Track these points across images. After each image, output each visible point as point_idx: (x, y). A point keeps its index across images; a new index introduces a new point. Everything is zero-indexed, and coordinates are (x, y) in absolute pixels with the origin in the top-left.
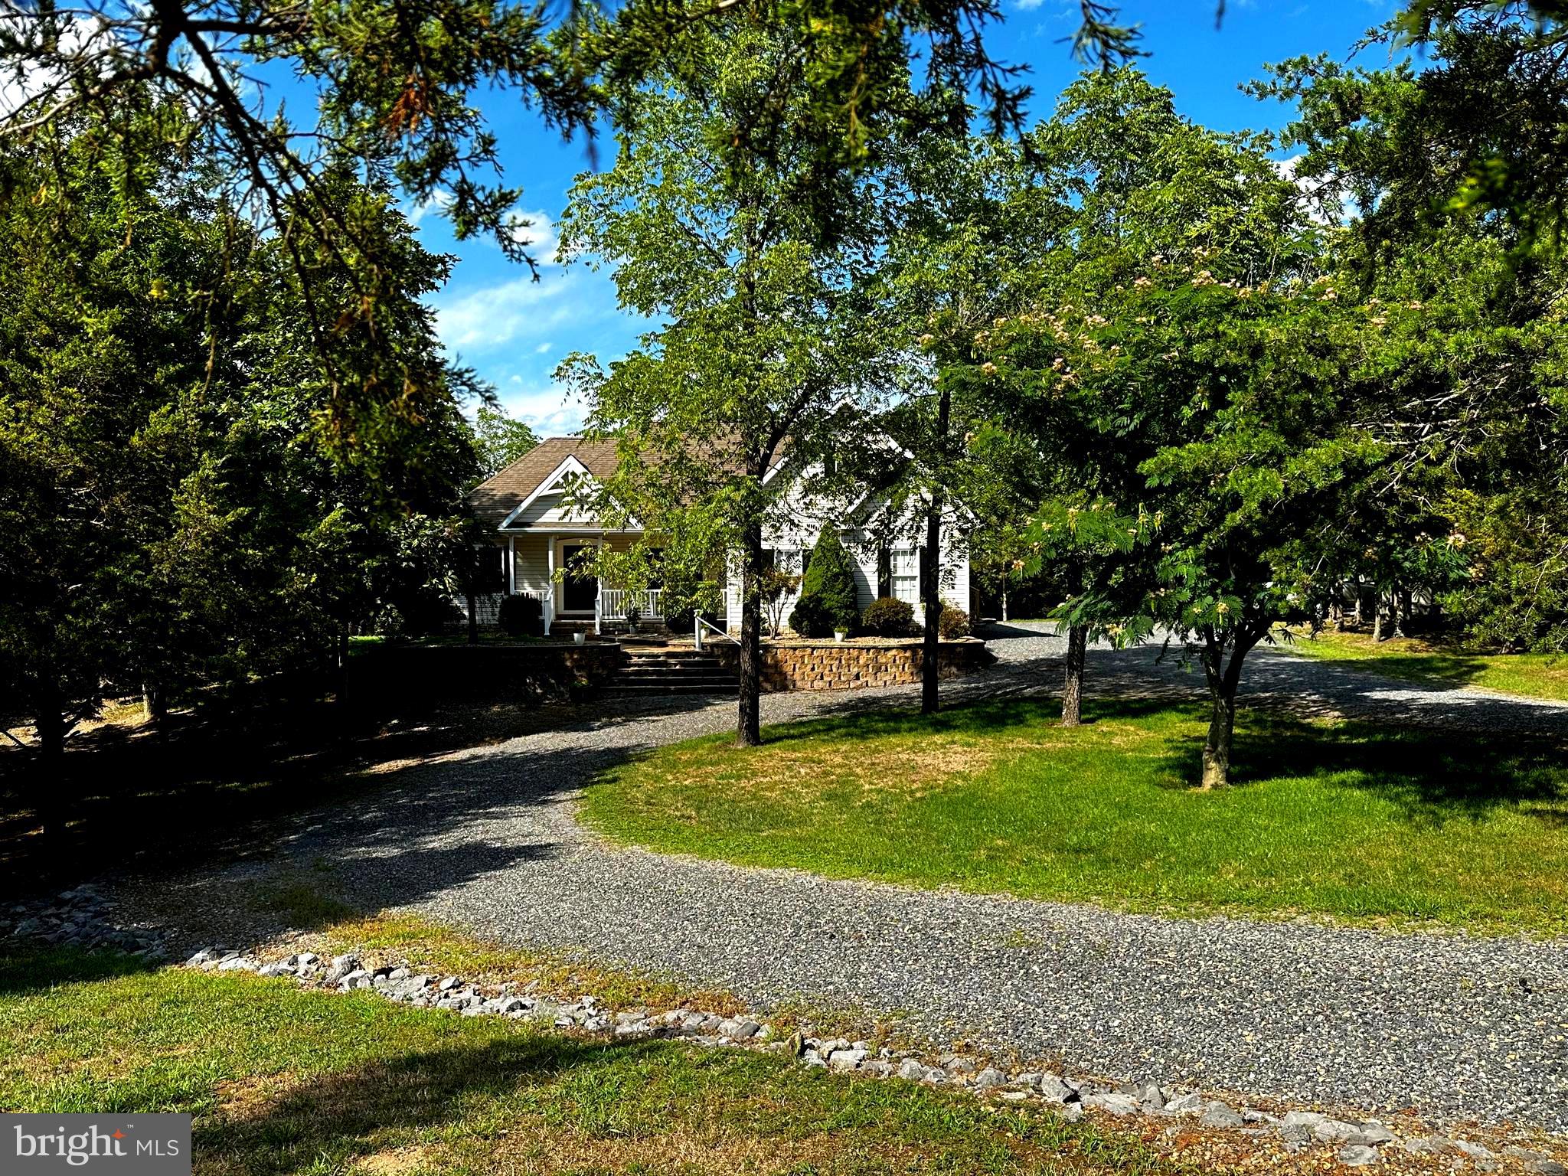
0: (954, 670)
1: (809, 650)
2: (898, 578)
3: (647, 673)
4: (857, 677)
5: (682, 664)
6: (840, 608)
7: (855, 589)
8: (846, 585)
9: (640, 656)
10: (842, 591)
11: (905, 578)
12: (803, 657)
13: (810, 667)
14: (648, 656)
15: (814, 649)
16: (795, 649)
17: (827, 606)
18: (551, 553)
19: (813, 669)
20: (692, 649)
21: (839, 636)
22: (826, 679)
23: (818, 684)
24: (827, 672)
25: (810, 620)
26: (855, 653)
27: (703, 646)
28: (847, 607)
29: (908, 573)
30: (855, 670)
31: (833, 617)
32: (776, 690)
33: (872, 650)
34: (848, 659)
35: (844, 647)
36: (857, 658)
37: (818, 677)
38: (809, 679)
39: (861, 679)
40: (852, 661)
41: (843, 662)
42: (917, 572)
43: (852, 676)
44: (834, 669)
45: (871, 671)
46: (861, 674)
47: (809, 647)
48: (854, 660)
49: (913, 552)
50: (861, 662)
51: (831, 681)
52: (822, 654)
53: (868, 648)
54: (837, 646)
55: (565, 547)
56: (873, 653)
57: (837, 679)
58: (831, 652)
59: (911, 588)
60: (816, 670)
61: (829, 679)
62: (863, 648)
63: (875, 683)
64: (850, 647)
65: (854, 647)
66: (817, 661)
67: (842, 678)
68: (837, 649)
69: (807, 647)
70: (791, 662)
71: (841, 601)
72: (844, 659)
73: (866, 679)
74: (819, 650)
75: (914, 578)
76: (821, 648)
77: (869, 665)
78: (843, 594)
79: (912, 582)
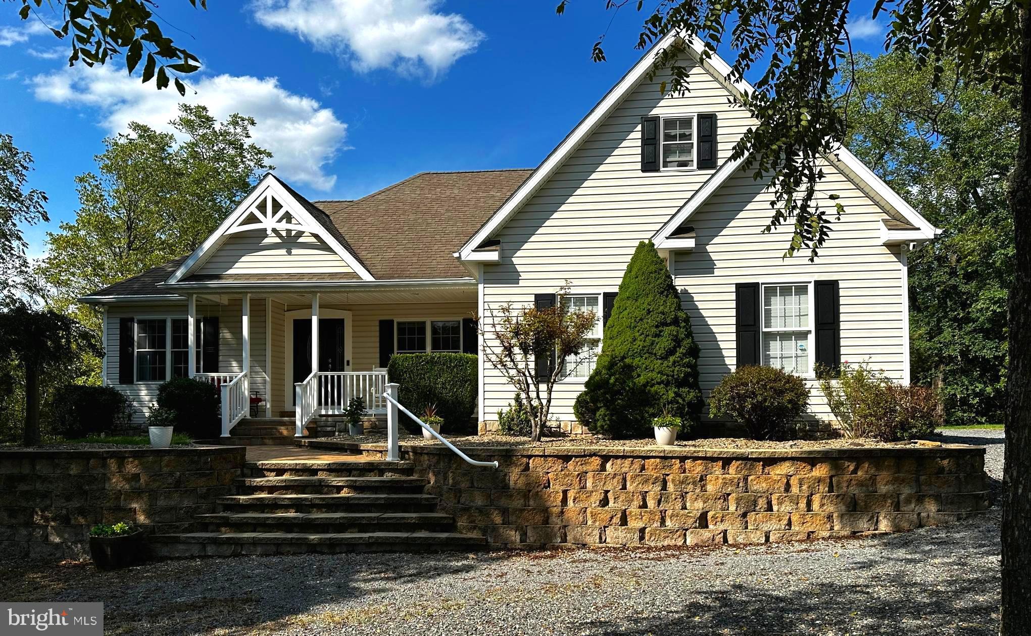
0: (932, 507)
1: (596, 462)
2: (771, 336)
3: (275, 506)
4: (703, 521)
5: (353, 487)
6: (667, 384)
7: (694, 351)
8: (678, 342)
9: (280, 471)
10: (671, 352)
11: (785, 336)
12: (582, 476)
13: (597, 497)
14: (295, 470)
15: (606, 458)
16: (566, 458)
17: (642, 380)
18: (245, 320)
19: (605, 502)
20: (377, 458)
21: (662, 434)
22: (635, 524)
23: (615, 536)
24: (634, 509)
25: (608, 404)
26: (698, 468)
27: (402, 453)
28: (680, 383)
29: (793, 327)
30: (696, 506)
31: (656, 397)
32: (528, 549)
33: (735, 464)
34: (682, 483)
35: (672, 458)
36: (701, 479)
37: (616, 520)
38: (597, 523)
39: (711, 527)
40: (691, 487)
41: (671, 487)
42: (810, 324)
43: (692, 520)
44: (651, 503)
45: (732, 508)
46: (710, 514)
47: (595, 454)
48: (694, 483)
49: (801, 289)
50: (710, 488)
51: (645, 528)
52: (624, 470)
53: (726, 462)
54: (657, 454)
55: (295, 321)
56: (738, 472)
57: (657, 524)
58: (643, 468)
59: (799, 352)
60: (611, 504)
61: (641, 525)
62: (713, 459)
63: (743, 536)
64: (686, 458)
65: (695, 459)
66: (613, 485)
67: (668, 523)
68: (658, 460)
69: (591, 456)
70: (557, 487)
71: (668, 371)
72: (673, 481)
73: (722, 527)
74: (619, 461)
75: (803, 335)
76: (624, 457)
77: (729, 495)
78: (672, 359)
79: (800, 343)
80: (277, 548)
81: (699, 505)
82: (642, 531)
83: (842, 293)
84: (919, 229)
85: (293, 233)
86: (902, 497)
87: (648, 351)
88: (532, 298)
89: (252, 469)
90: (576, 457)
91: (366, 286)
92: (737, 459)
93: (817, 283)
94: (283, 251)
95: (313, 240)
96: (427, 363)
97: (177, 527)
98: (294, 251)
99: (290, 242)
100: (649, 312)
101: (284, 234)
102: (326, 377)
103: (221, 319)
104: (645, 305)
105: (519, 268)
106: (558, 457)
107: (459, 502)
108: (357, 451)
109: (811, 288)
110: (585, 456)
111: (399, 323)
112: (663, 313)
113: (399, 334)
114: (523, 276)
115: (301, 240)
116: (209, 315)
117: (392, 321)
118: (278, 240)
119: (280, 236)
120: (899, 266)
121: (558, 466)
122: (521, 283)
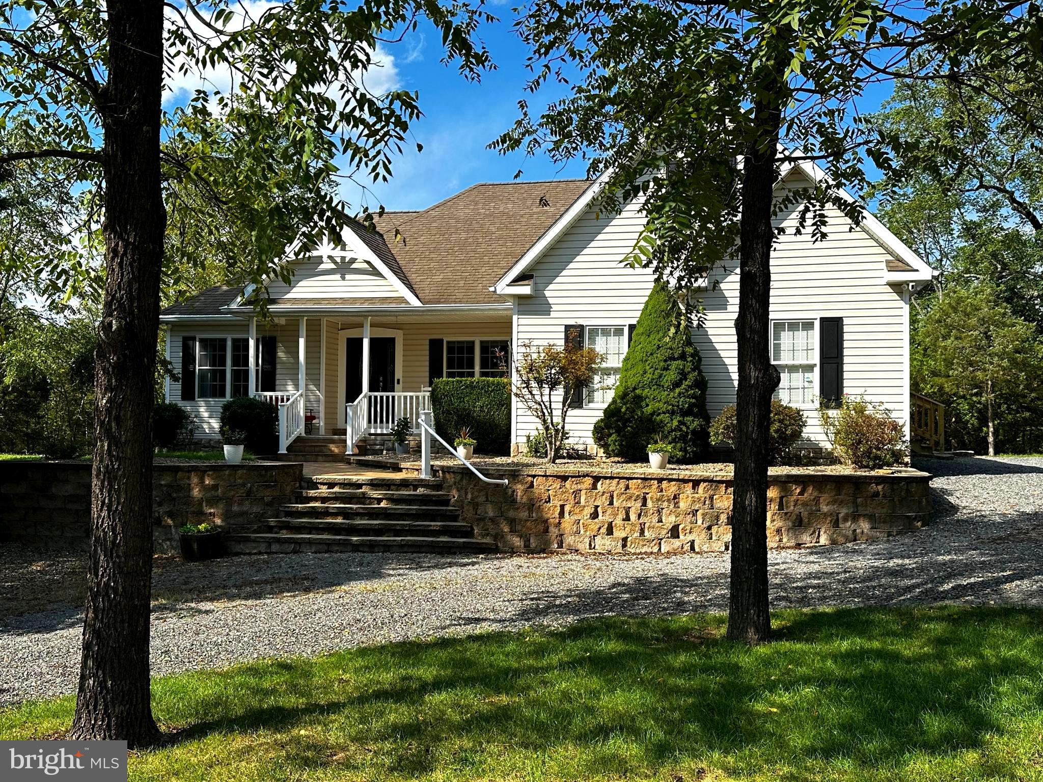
1: (588, 481)
2: (780, 369)
3: (326, 513)
4: (675, 532)
5: (390, 499)
6: (673, 413)
7: (701, 384)
8: (684, 375)
9: (331, 485)
10: (677, 384)
11: (793, 369)
12: (577, 493)
13: (589, 511)
14: (343, 485)
15: (597, 479)
16: (564, 478)
17: (649, 410)
19: (595, 515)
20: (415, 475)
21: (655, 459)
22: (619, 534)
23: (603, 543)
24: (618, 521)
26: (672, 488)
27: (433, 471)
28: (685, 413)
29: (801, 360)
30: (670, 520)
31: (659, 426)
32: (529, 551)
33: (702, 485)
34: (658, 500)
35: (651, 479)
36: (675, 497)
37: (603, 530)
38: (588, 533)
39: (681, 536)
40: (666, 503)
41: (650, 504)
42: (815, 358)
43: (666, 531)
44: (633, 517)
45: (700, 522)
46: (681, 527)
47: (587, 475)
48: (668, 500)
49: (808, 325)
50: (682, 505)
51: (627, 538)
52: (611, 489)
53: (696, 483)
54: (638, 476)
55: (348, 339)
56: (705, 492)
57: (637, 534)
58: (627, 488)
59: (806, 384)
60: (600, 517)
61: (624, 535)
62: (685, 481)
63: (707, 545)
64: (663, 479)
65: (670, 480)
66: (602, 502)
67: (646, 533)
68: (640, 481)
69: (584, 476)
70: (556, 502)
71: (674, 402)
72: (651, 498)
73: (690, 537)
74: (608, 481)
75: (810, 368)
76: (612, 478)
77: (697, 511)
78: (677, 390)
79: (807, 375)
80: (328, 547)
81: (672, 519)
82: (625, 540)
83: (846, 329)
84: (917, 271)
85: (347, 260)
86: (841, 516)
87: (657, 383)
88: (563, 329)
89: (308, 483)
90: (572, 477)
91: (414, 311)
92: (704, 481)
93: (823, 320)
94: (338, 277)
95: (366, 266)
96: (467, 387)
97: (248, 529)
98: (348, 277)
99: (344, 268)
100: (659, 347)
101: (338, 260)
102: (376, 397)
103: (278, 339)
104: (656, 341)
105: (551, 301)
106: (557, 477)
107: (476, 514)
108: (397, 469)
109: (817, 324)
110: (579, 476)
111: (448, 342)
112: (671, 349)
113: (448, 353)
114: (554, 308)
115: (354, 266)
116: (267, 334)
117: (442, 340)
118: (333, 266)
119: (335, 262)
120: (902, 304)
121: (557, 484)
122: (553, 314)
